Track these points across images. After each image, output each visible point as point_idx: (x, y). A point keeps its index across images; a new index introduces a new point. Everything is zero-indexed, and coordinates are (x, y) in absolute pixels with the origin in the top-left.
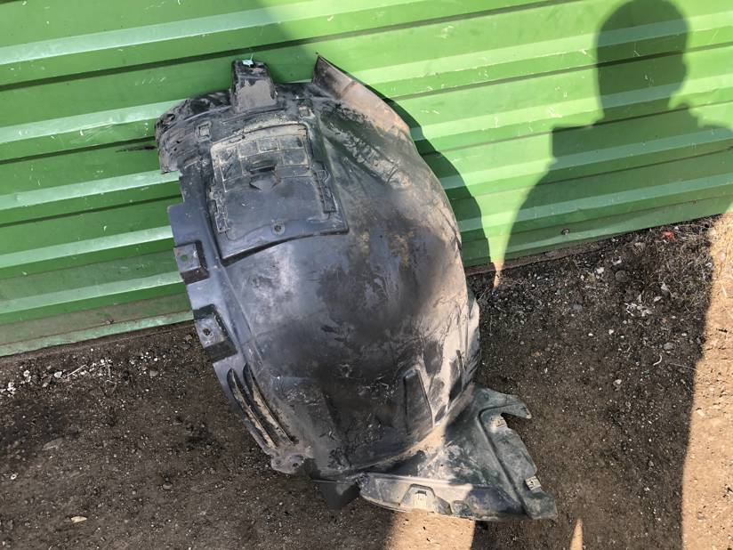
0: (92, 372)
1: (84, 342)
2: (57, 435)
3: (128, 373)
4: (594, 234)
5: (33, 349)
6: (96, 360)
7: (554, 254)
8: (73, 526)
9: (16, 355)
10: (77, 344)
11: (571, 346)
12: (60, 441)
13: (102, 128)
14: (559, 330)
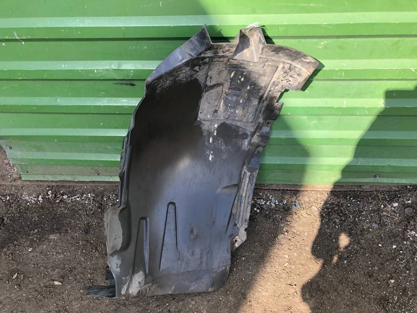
0: (83, 200)
1: (82, 182)
2: (57, 231)
3: (101, 204)
4: (396, 181)
5: (55, 180)
6: (86, 193)
7: (366, 188)
8: (54, 286)
9: (47, 181)
10: (78, 182)
11: (365, 250)
12: (58, 235)
13: (107, 70)
14: (360, 237)
